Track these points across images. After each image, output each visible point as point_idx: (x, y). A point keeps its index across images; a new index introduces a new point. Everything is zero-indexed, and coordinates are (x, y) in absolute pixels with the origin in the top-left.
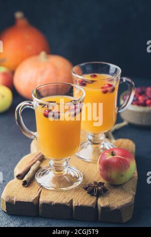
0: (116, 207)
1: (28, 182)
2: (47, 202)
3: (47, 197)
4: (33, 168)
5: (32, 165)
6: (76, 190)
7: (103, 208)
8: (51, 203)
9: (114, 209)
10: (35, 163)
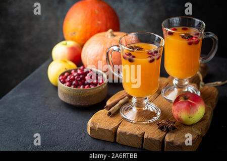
0: (179, 143)
1: (112, 113)
2: (122, 132)
3: (125, 127)
4: (121, 102)
5: (121, 99)
6: (151, 124)
7: (168, 142)
8: (126, 133)
9: (177, 144)
10: (123, 98)
